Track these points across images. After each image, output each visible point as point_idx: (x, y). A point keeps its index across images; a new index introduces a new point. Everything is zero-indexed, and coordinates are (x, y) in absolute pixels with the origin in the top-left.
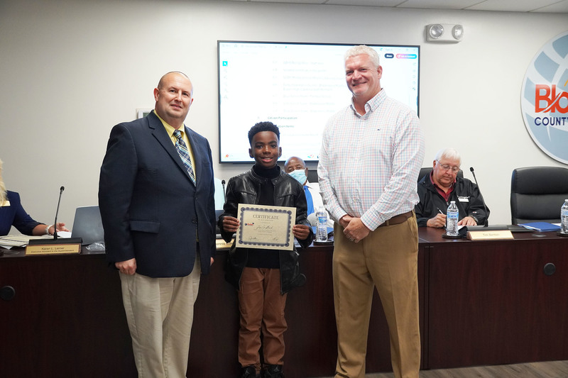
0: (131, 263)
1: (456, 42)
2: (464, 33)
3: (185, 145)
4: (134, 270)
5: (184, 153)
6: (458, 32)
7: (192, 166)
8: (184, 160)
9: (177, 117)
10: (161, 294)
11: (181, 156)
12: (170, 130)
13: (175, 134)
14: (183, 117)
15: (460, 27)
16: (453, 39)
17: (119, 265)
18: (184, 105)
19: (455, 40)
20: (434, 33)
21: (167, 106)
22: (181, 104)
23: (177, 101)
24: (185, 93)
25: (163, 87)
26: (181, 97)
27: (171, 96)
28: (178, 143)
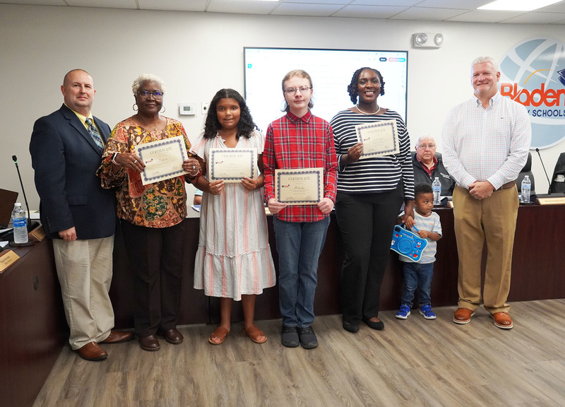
0: (72, 231)
1: (438, 48)
2: (444, 41)
4: (75, 237)
5: (97, 137)
6: (439, 40)
9: (84, 106)
12: (82, 118)
13: (86, 122)
14: (89, 106)
15: (440, 36)
16: (435, 46)
17: (62, 233)
18: (88, 95)
19: (436, 46)
20: (419, 40)
21: (75, 98)
22: (85, 96)
23: (81, 93)
24: (87, 86)
25: (68, 84)
26: (85, 90)
27: (77, 90)
28: (90, 129)
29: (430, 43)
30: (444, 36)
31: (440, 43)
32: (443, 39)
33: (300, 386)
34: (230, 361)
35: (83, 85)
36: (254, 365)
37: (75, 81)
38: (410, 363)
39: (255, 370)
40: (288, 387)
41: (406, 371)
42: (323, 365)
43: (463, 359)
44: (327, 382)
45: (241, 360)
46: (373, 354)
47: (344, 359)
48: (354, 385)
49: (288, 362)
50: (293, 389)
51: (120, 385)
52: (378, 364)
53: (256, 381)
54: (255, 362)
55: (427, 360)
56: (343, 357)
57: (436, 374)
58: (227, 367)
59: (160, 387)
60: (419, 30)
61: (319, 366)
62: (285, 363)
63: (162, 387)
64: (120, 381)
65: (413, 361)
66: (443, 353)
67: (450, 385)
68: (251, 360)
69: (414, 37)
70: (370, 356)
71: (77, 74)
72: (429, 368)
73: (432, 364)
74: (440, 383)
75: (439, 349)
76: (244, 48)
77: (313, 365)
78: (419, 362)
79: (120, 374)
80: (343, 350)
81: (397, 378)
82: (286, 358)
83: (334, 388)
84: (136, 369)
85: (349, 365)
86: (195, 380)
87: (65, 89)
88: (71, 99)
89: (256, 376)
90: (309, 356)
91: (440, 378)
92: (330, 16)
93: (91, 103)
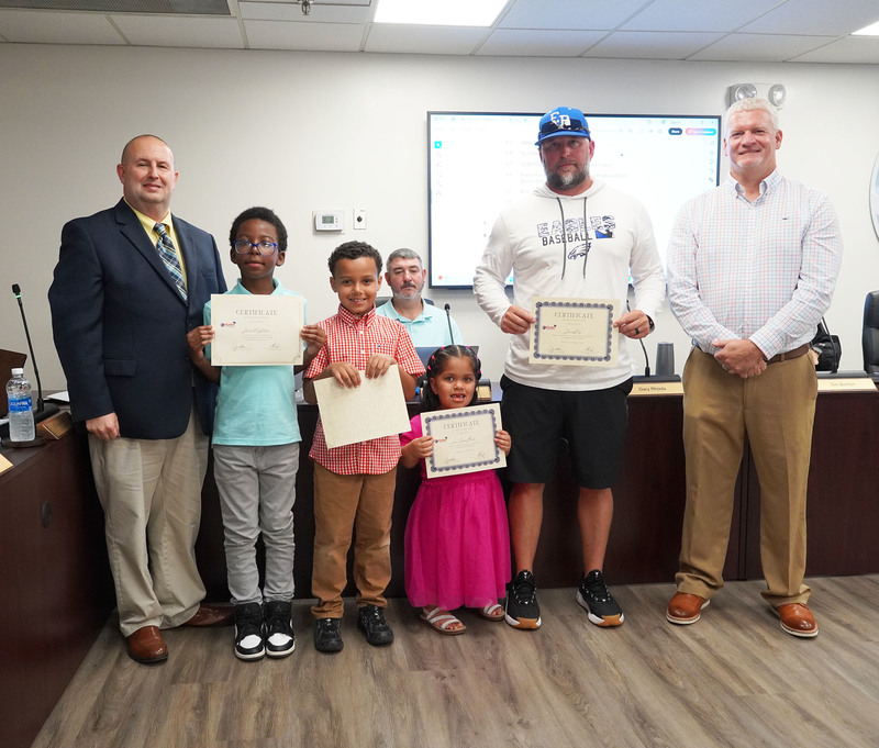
0: (110, 421)
2: (787, 97)
3: (171, 246)
4: (116, 432)
5: (171, 257)
6: (778, 95)
7: (182, 276)
8: (171, 268)
9: (155, 202)
11: (165, 261)
12: (148, 223)
13: (156, 229)
14: (164, 202)
15: (780, 88)
18: (164, 182)
21: (139, 188)
22: (158, 182)
23: (151, 178)
24: (161, 165)
25: (130, 161)
26: (156, 172)
27: (143, 172)
28: (161, 243)
30: (786, 88)
31: (780, 102)
32: (784, 95)
33: (533, 722)
34: (399, 669)
35: (154, 164)
36: (444, 678)
37: (140, 155)
38: (744, 685)
39: (445, 687)
40: (510, 725)
41: (739, 699)
42: (575, 682)
43: (851, 681)
44: (585, 716)
45: (419, 668)
46: (672, 665)
47: (615, 672)
48: (637, 725)
49: (508, 675)
50: (519, 727)
51: (195, 709)
52: (681, 683)
53: (447, 709)
54: (445, 672)
55: (779, 680)
56: (613, 669)
57: (799, 710)
58: (393, 679)
59: (268, 714)
60: (741, 79)
61: (567, 684)
62: (503, 676)
63: (272, 716)
64: (194, 700)
65: (752, 681)
66: (808, 668)
67: (831, 734)
68: (437, 668)
69: (731, 91)
70: (664, 667)
72: (785, 697)
73: (789, 687)
74: (810, 727)
75: (799, 658)
76: (429, 114)
77: (556, 684)
78: (764, 686)
79: (196, 688)
80: (611, 654)
81: (722, 713)
82: (505, 665)
83: (599, 730)
84: (225, 679)
85: (626, 683)
86: (333, 704)
87: (124, 171)
88: (135, 190)
89: (449, 699)
90: (548, 663)
91: (808, 718)
92: (578, 57)
93: (169, 196)
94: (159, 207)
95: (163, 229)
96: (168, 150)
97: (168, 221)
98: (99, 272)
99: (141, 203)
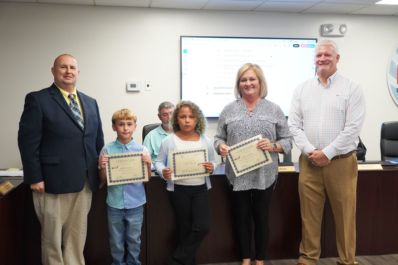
0: (41, 185)
1: (342, 36)
3: (77, 104)
4: (43, 190)
5: (76, 109)
6: (344, 29)
7: (82, 117)
8: (76, 114)
9: (69, 84)
10: (61, 206)
11: (73, 111)
12: (65, 94)
13: (69, 97)
14: (73, 84)
15: (345, 26)
17: (33, 187)
18: (73, 75)
19: (341, 34)
20: (327, 30)
21: (62, 78)
22: (71, 75)
23: (67, 73)
24: (72, 68)
26: (70, 71)
27: (63, 71)
29: (336, 32)
30: (347, 26)
31: (344, 32)
32: (347, 29)
35: (69, 67)
37: (62, 63)
60: (327, 21)
69: (322, 27)
71: (64, 58)
76: (181, 37)
87: (55, 70)
88: (59, 79)
92: (252, 11)
93: (75, 81)
94: (71, 86)
95: (72, 96)
96: (75, 61)
97: (75, 93)
98: (42, 116)
99: (62, 85)
